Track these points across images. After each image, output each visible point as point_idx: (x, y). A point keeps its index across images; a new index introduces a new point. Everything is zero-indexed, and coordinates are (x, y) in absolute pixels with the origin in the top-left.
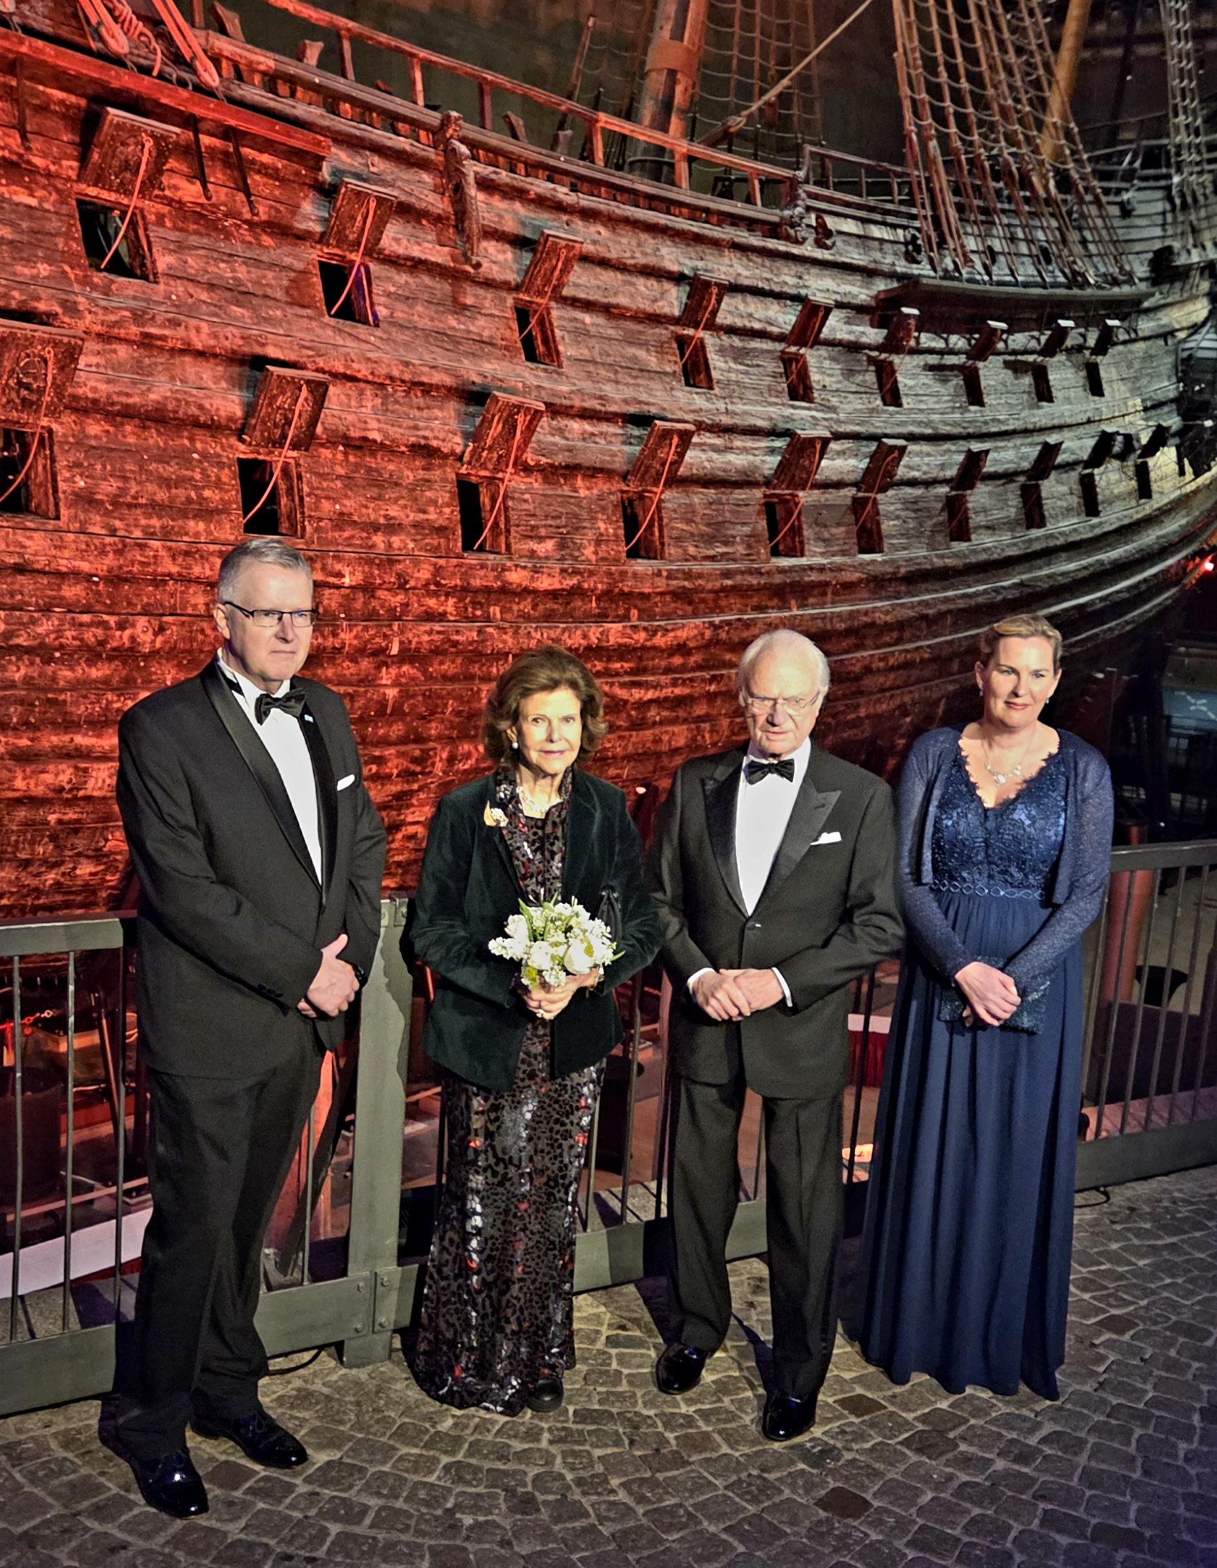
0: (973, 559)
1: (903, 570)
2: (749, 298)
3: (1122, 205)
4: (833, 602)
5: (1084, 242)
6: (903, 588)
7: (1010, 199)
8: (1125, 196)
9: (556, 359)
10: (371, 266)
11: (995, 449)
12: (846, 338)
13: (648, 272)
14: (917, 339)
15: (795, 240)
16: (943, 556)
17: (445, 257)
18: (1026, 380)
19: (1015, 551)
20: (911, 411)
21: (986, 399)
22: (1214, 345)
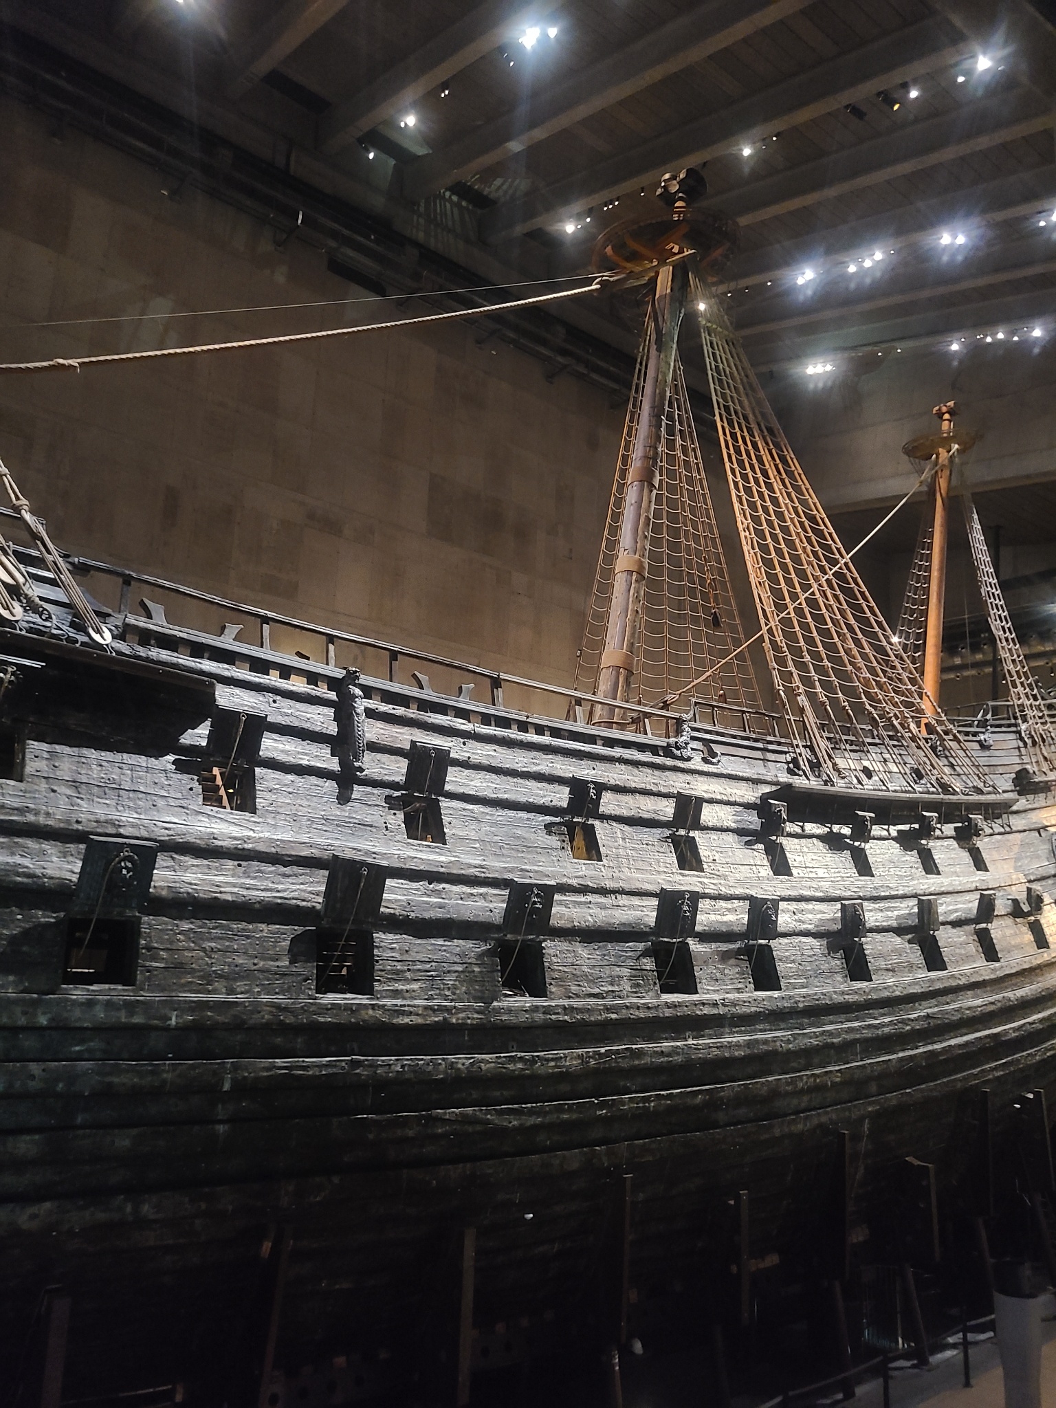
0: (874, 996)
1: (801, 1005)
2: (639, 796)
3: (979, 742)
4: (730, 1033)
5: (952, 766)
6: (802, 1021)
7: (876, 736)
8: (982, 737)
9: (440, 837)
10: (257, 770)
11: (888, 909)
12: (734, 825)
13: (540, 777)
14: (802, 827)
15: (682, 759)
16: (843, 993)
17: (334, 765)
18: (912, 858)
19: (917, 989)
20: (801, 879)
21: (875, 872)
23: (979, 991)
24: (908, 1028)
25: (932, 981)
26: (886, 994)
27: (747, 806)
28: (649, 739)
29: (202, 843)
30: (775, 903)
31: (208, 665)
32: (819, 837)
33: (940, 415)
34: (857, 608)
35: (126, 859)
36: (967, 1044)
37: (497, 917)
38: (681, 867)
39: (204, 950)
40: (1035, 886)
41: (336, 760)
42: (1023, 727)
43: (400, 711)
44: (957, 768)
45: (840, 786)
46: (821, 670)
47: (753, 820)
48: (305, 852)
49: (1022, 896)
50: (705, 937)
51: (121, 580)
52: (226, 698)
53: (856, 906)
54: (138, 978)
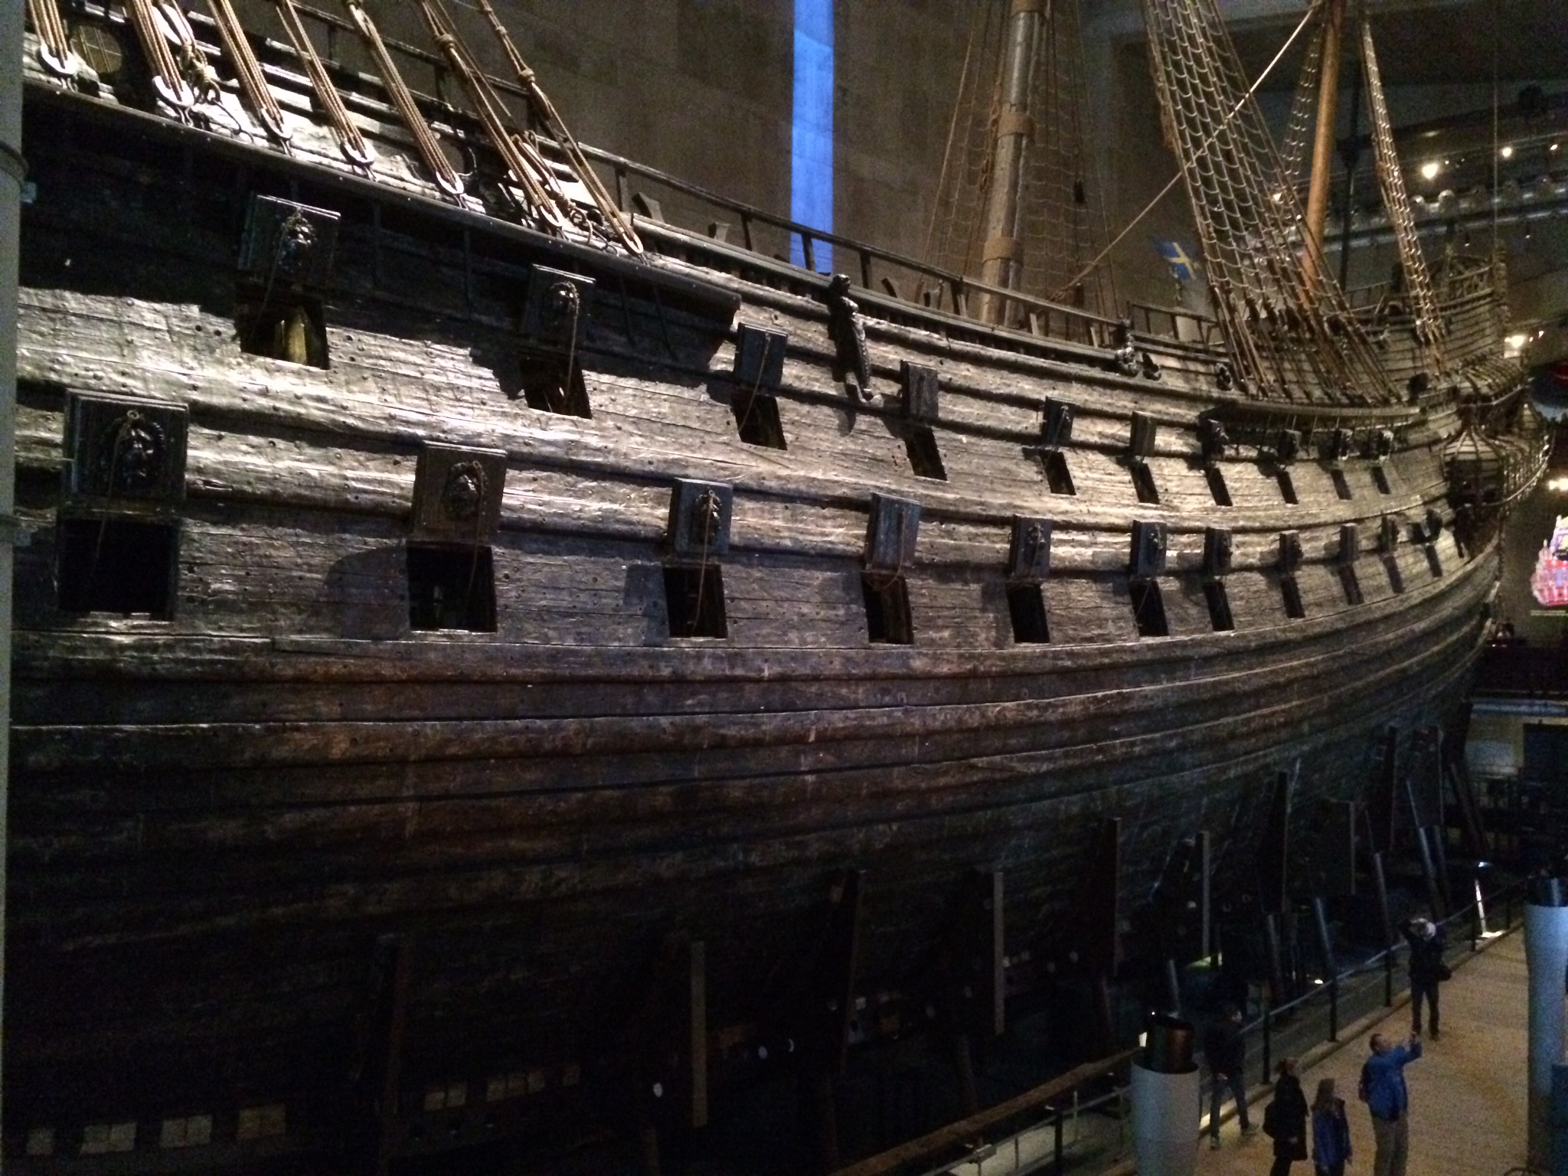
0: (1310, 632)
1: (1253, 644)
2: (1096, 419)
3: (1380, 343)
4: (1196, 675)
6: (1254, 660)
8: (1381, 337)
9: (940, 472)
10: (778, 399)
11: (1315, 539)
12: (1181, 450)
13: (1012, 400)
14: (1237, 449)
15: (1128, 374)
16: (1284, 631)
17: (840, 391)
18: (1326, 482)
19: (1340, 625)
20: (1240, 509)
21: (1299, 498)
22: (1472, 449)
23: (1388, 624)
24: (1336, 665)
25: (1352, 615)
26: (1317, 630)
27: (1189, 428)
28: (1097, 350)
29: (753, 484)
30: (1226, 535)
32: (1253, 461)
36: (1382, 679)
37: (1002, 559)
38: (1142, 498)
39: (774, 599)
45: (1265, 401)
47: (1195, 444)
48: (839, 492)
49: (1420, 519)
50: (1170, 573)
53: (1292, 535)
54: (729, 629)
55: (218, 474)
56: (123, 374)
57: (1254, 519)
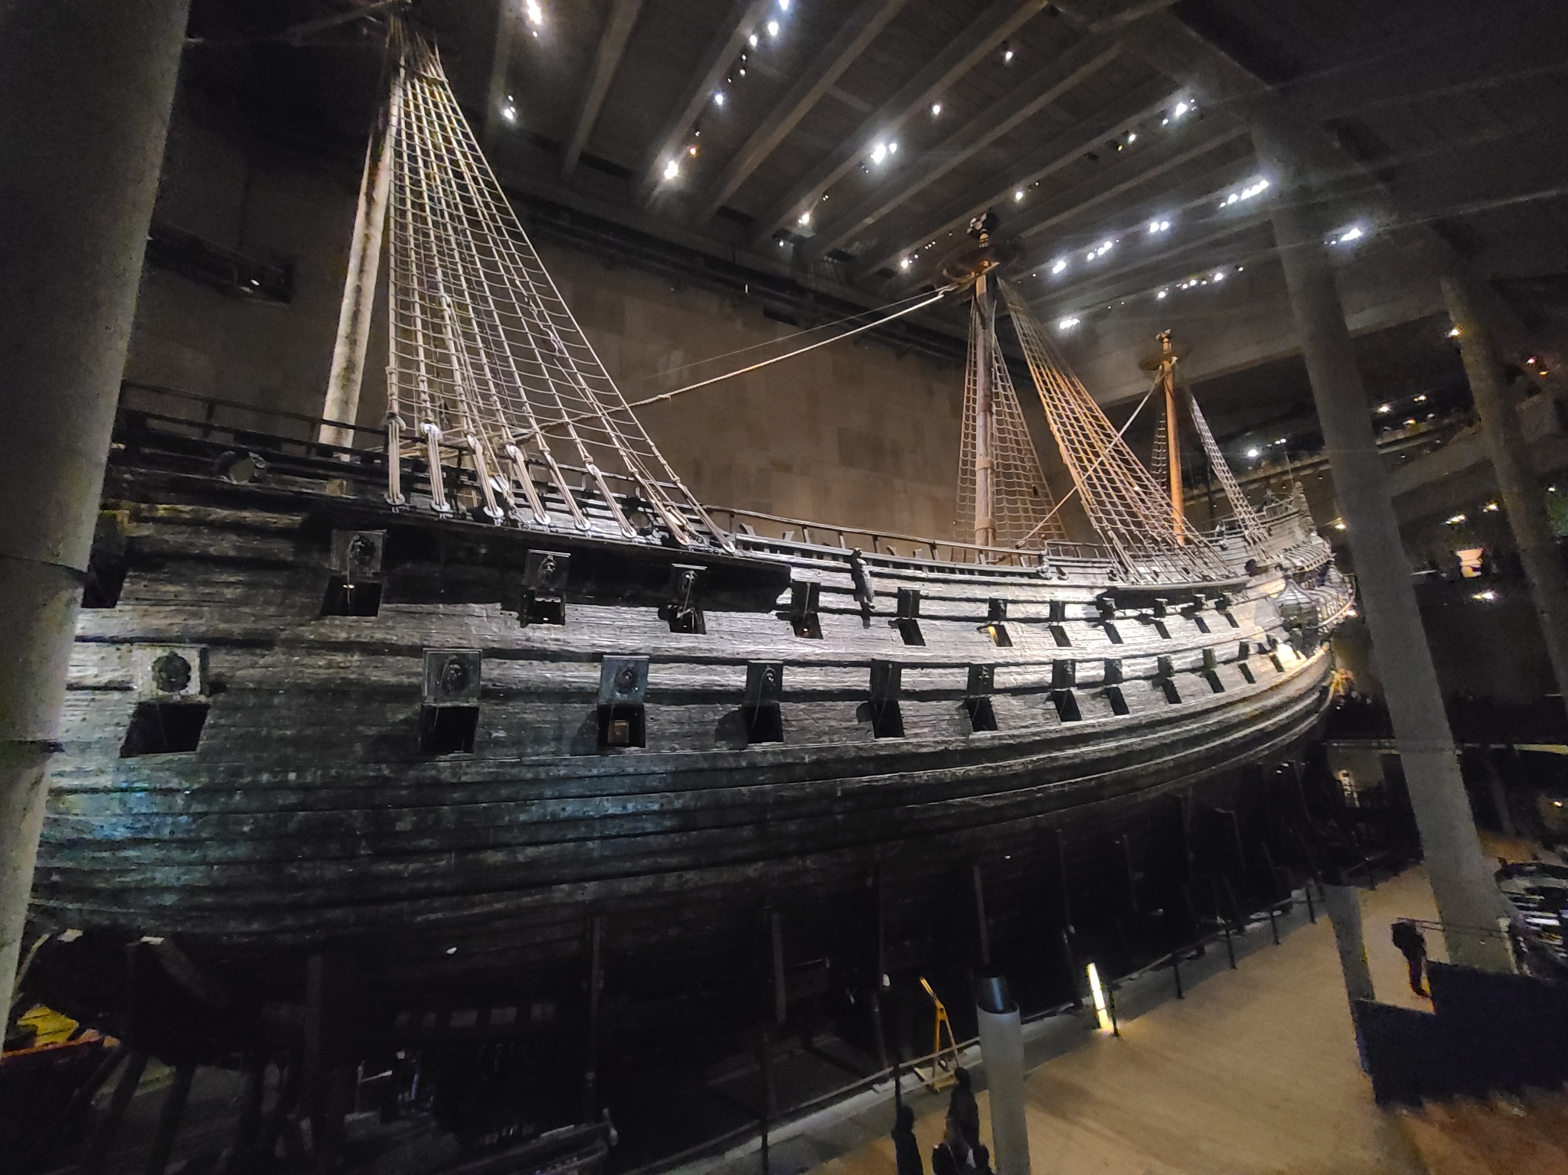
0: (1187, 712)
1: (1144, 722)
2: (1025, 604)
3: (1221, 546)
4: (1103, 743)
5: (1206, 563)
6: (1147, 731)
7: (1159, 550)
8: (1221, 543)
9: (922, 642)
10: (819, 614)
11: (1184, 657)
12: (1084, 616)
13: (968, 600)
14: (1124, 613)
15: (1046, 579)
16: (1167, 712)
17: (857, 606)
18: (1192, 624)
19: (1211, 706)
20: (1129, 645)
21: (1171, 636)
22: (1294, 598)
23: (1246, 703)
24: (1208, 730)
25: (1218, 699)
26: (1192, 710)
27: (1090, 604)
28: (1025, 569)
29: (801, 659)
30: (1120, 661)
31: (784, 557)
32: (1136, 618)
33: (1161, 340)
34: (1132, 471)
35: (770, 671)
36: (1245, 736)
37: (963, 686)
38: (1059, 644)
39: (813, 719)
40: (1270, 633)
41: (858, 603)
42: (1246, 532)
43: (886, 570)
44: (1210, 565)
45: (1142, 585)
46: (1119, 513)
47: (1095, 612)
48: (854, 659)
49: (1264, 640)
50: (1081, 686)
51: (728, 515)
52: (796, 574)
53: (1165, 657)
54: (785, 737)
55: (500, 681)
56: (460, 638)
57: (1139, 650)
